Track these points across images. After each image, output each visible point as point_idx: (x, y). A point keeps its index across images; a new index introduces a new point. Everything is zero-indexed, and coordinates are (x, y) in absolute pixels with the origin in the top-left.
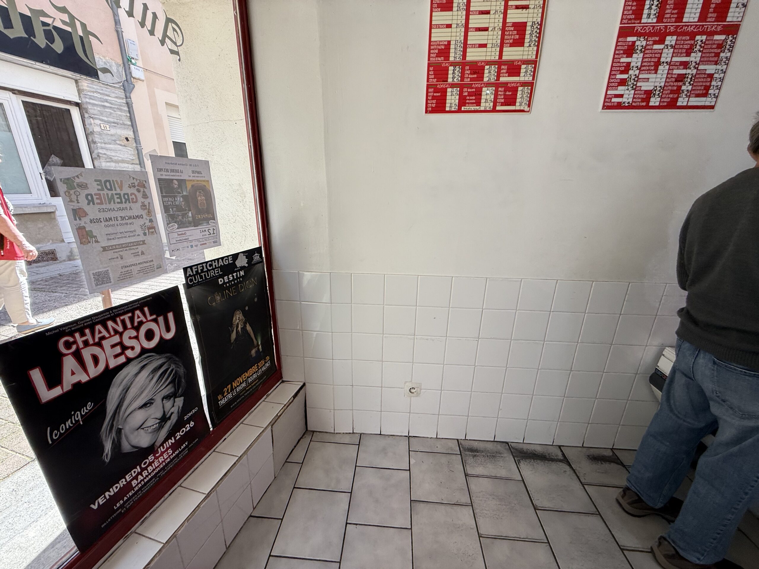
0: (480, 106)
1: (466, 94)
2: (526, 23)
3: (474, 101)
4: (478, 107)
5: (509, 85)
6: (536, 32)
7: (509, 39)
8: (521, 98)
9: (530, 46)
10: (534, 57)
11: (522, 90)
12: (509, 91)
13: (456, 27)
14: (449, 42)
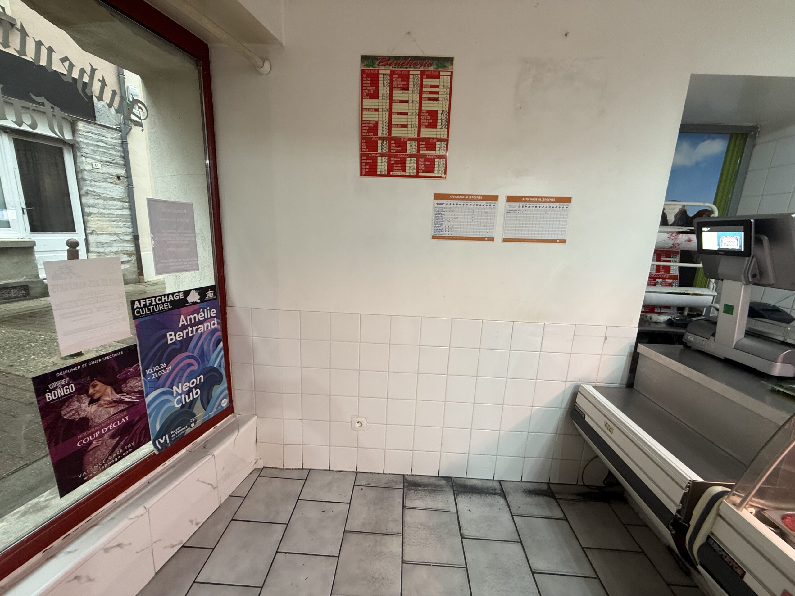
0: (405, 171)
1: (393, 162)
2: (437, 111)
3: (400, 168)
4: (403, 173)
5: (427, 157)
6: (446, 118)
7: (425, 122)
8: (438, 167)
9: (441, 128)
10: (446, 136)
11: (439, 162)
12: (428, 162)
13: (382, 111)
14: (377, 122)
